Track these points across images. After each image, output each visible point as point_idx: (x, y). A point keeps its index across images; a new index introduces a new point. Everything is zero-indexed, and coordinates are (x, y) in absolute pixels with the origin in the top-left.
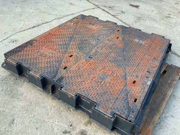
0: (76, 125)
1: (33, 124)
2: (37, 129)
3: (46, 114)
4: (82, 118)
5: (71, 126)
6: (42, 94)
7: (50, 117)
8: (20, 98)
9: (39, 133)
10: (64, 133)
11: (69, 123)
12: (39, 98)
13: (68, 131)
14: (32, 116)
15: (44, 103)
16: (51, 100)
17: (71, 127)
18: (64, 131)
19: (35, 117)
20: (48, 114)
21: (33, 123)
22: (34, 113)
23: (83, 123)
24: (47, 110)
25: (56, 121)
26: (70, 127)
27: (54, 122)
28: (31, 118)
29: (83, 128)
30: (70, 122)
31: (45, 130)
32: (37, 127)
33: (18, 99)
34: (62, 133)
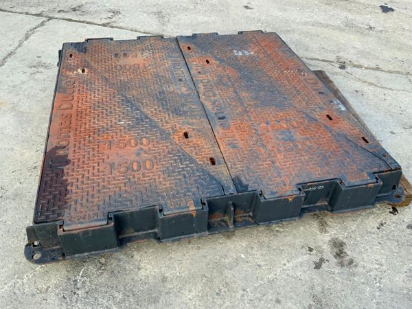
0: (315, 242)
1: (262, 302)
2: (278, 301)
3: (257, 269)
4: (308, 226)
5: (311, 250)
6: (199, 246)
7: (268, 266)
8: (170, 289)
9: (290, 304)
10: (319, 269)
11: (304, 250)
12: (205, 257)
13: (318, 261)
14: (241, 292)
15: (226, 256)
16: (228, 241)
17: (314, 252)
18: (314, 266)
19: (248, 290)
20: (259, 266)
21: (260, 301)
22: (237, 285)
23: (318, 232)
24: (247, 262)
25: (285, 265)
26: (312, 253)
27: (285, 267)
28: (246, 297)
29: (327, 237)
30: (303, 247)
31: (291, 292)
32: (274, 299)
33: (170, 293)
34: (316, 270)
